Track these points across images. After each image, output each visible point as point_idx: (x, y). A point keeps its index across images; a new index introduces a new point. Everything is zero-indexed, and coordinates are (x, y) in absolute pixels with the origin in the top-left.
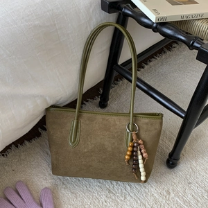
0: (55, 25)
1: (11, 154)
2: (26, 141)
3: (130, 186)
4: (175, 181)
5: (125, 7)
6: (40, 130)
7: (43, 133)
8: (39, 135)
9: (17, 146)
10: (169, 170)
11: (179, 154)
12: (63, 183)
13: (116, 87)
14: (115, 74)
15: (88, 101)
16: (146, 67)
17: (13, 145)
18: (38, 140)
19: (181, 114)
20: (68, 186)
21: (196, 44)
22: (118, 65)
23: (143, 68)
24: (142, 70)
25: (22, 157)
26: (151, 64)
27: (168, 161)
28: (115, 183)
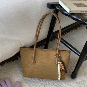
0: (27, 12)
2: (11, 61)
3: (54, 85)
4: (74, 85)
5: (57, 7)
6: (18, 57)
8: (17, 59)
9: (8, 63)
10: (72, 79)
11: (77, 72)
12: (25, 80)
13: (52, 42)
14: (52, 36)
15: (39, 47)
16: (66, 35)
17: (6, 62)
18: (17, 61)
20: (27, 82)
21: (86, 23)
22: (53, 32)
23: (64, 35)
24: (64, 36)
25: (9, 68)
26: (68, 34)
27: (72, 75)
28: (47, 83)
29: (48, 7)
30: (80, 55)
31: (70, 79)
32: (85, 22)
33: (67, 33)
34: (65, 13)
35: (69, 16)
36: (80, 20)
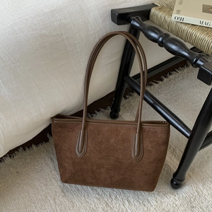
0: (62, 35)
1: (18, 156)
2: (33, 145)
3: (129, 202)
4: (177, 203)
6: (48, 135)
7: (51, 139)
8: (47, 140)
9: (24, 149)
12: (63, 191)
13: (131, 98)
16: (165, 80)
17: (21, 148)
18: (45, 145)
19: (186, 133)
20: (67, 194)
21: (199, 62)
23: (162, 80)
24: (161, 82)
25: (28, 161)
26: (171, 77)
27: (172, 181)
28: (113, 197)
29: (113, 20)
30: (189, 135)
31: (168, 188)
32: (196, 61)
33: (170, 74)
34: (151, 36)
35: (161, 44)
36: (186, 54)
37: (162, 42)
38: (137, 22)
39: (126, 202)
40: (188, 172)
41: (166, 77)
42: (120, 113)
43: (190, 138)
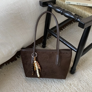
1: (4, 67)
2: (10, 62)
3: (54, 81)
4: (74, 80)
6: (16, 57)
7: (18, 59)
8: (16, 60)
9: (7, 64)
12: (25, 80)
13: (50, 38)
14: (48, 33)
15: (37, 45)
16: (64, 29)
17: (5, 64)
18: (16, 62)
19: (75, 50)
20: (27, 81)
21: (78, 20)
22: (49, 29)
23: (62, 30)
24: (62, 31)
25: (9, 69)
26: (66, 28)
27: (71, 71)
28: (47, 80)
29: (40, 5)
33: (66, 27)
34: (57, 11)
35: (62, 14)
36: (73, 17)
37: (62, 13)
38: (51, 5)
39: (53, 82)
40: (77, 67)
41: (64, 28)
42: (46, 45)
43: (77, 52)
